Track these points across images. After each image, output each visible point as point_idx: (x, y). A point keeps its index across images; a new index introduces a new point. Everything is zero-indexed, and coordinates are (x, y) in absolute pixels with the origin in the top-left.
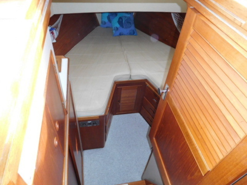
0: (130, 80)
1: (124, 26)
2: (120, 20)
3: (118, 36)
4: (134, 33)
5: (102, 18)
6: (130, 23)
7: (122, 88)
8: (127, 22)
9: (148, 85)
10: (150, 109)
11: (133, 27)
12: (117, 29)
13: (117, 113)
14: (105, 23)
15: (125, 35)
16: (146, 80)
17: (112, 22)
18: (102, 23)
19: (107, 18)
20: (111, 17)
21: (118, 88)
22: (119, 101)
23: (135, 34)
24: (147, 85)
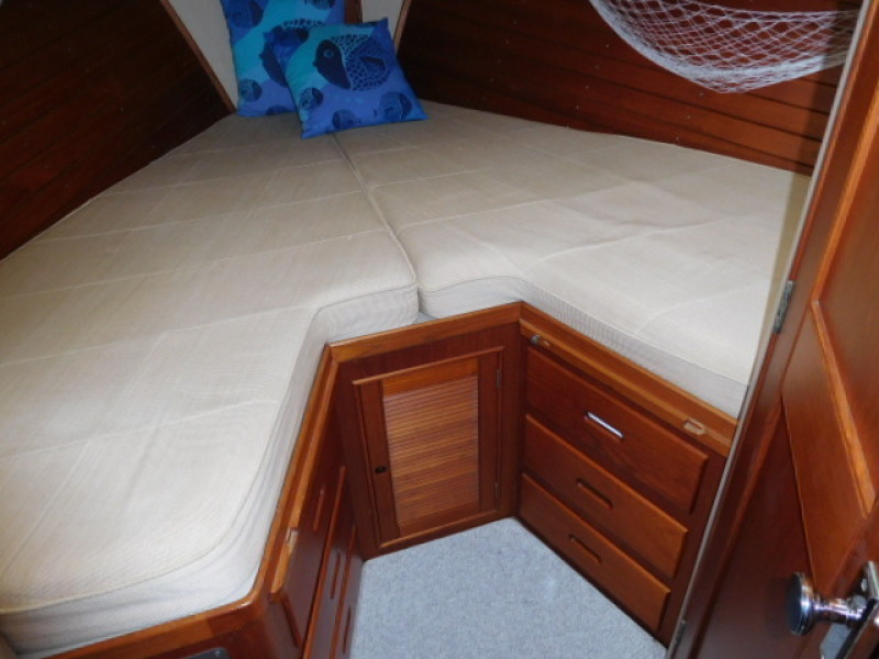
0: (423, 320)
1: (351, 80)
2: (325, 54)
3: (328, 132)
4: (407, 107)
5: (237, 69)
6: (380, 63)
7: (379, 383)
8: (365, 60)
9: (538, 334)
10: (579, 480)
11: (396, 82)
12: (318, 97)
13: (385, 545)
14: (257, 91)
15: (360, 124)
16: (522, 309)
17: (288, 73)
18: (242, 92)
19: (260, 62)
20: (279, 50)
21: (359, 387)
22: (384, 469)
23: (412, 115)
24: (533, 334)
